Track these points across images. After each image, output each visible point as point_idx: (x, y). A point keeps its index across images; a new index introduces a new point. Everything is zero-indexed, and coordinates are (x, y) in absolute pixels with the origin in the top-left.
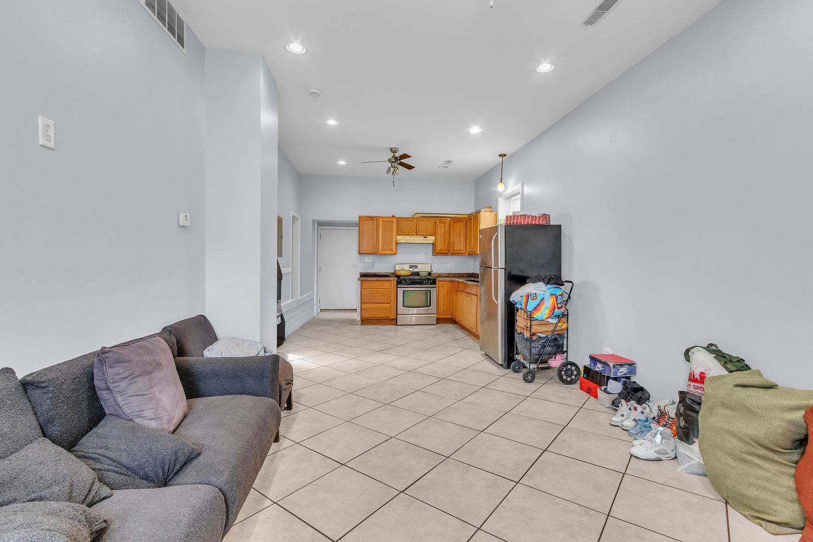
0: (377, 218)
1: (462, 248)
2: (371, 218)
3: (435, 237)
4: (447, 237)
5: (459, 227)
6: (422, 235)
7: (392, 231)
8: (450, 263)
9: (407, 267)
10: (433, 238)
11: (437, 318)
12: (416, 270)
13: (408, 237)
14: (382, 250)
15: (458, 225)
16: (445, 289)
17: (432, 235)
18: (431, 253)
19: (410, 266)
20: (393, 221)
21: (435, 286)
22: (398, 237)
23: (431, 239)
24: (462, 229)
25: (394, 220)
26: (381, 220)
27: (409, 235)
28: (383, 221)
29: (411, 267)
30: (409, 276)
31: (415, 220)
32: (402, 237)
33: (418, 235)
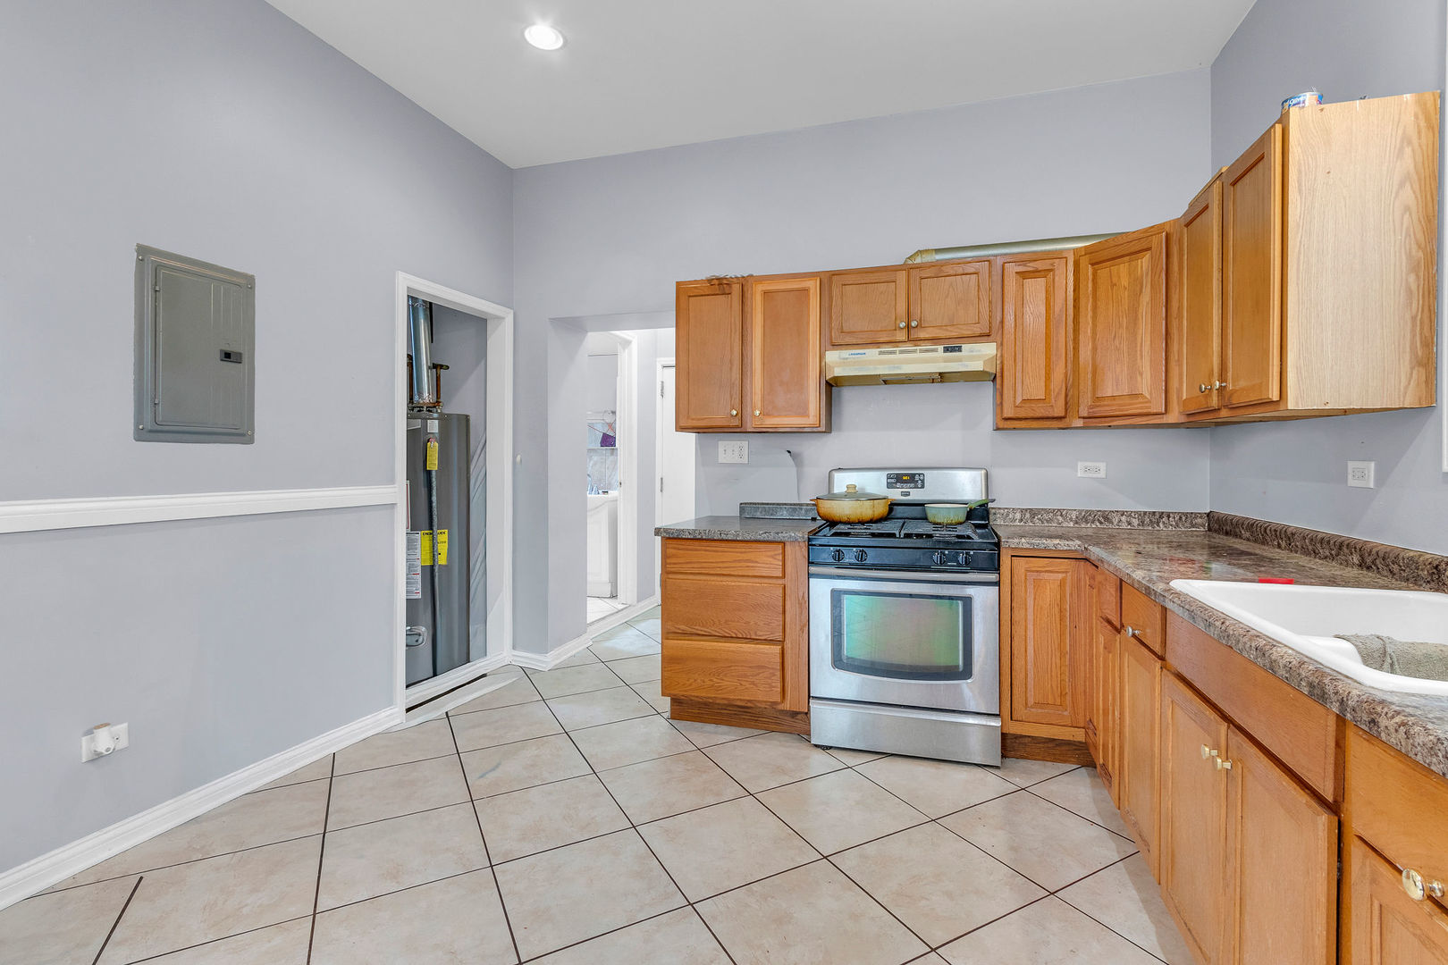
0: (744, 283)
1: (1147, 384)
2: (720, 286)
3: (1001, 345)
4: (1062, 337)
5: (1125, 282)
6: (935, 340)
7: (801, 332)
8: (1080, 465)
9: (875, 483)
10: (989, 349)
11: (1004, 736)
12: (916, 495)
13: (872, 353)
14: (764, 414)
15: (1122, 271)
16: (1050, 593)
17: (985, 336)
18: (988, 420)
19: (889, 477)
20: (806, 290)
21: (993, 577)
22: (832, 356)
23: (978, 356)
24: (1147, 291)
25: (813, 286)
26: (758, 290)
27: (876, 344)
28: (765, 293)
29: (897, 479)
30: (872, 521)
31: (902, 276)
32: (845, 353)
33: (917, 341)
